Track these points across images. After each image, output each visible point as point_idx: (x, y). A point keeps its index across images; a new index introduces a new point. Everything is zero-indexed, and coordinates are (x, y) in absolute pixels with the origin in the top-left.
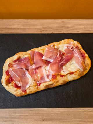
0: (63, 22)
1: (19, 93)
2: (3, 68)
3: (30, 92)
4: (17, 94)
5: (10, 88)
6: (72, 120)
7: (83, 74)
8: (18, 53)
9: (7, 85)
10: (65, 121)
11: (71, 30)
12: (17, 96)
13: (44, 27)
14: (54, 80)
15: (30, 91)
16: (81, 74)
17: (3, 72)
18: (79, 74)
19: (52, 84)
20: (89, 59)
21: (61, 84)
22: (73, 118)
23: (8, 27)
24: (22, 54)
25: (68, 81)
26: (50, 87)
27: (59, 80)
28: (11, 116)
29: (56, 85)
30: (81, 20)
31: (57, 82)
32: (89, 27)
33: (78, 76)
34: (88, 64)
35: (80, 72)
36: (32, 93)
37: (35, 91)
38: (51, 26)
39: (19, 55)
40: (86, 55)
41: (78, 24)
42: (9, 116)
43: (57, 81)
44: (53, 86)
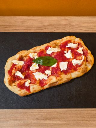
0: (66, 19)
1: (23, 93)
2: (5, 68)
3: (34, 91)
4: (21, 93)
5: (13, 88)
6: (74, 120)
7: (86, 71)
8: (20, 52)
9: (10, 85)
10: (68, 120)
11: (74, 28)
12: (20, 95)
13: (46, 24)
14: (58, 78)
15: (34, 89)
16: (84, 71)
17: (5, 72)
18: (82, 71)
19: (56, 82)
20: (92, 56)
21: (65, 81)
22: (76, 117)
23: (9, 24)
24: (24, 53)
25: (72, 78)
26: (53, 85)
27: (62, 78)
28: (13, 115)
29: (60, 82)
30: (84, 17)
31: (61, 80)
32: (92, 25)
33: (82, 73)
34: (91, 61)
35: (84, 69)
36: (36, 92)
37: (39, 89)
38: (53, 23)
39: (20, 54)
40: (89, 52)
41: (81, 22)
42: (11, 115)
43: (61, 78)
44: (57, 84)
